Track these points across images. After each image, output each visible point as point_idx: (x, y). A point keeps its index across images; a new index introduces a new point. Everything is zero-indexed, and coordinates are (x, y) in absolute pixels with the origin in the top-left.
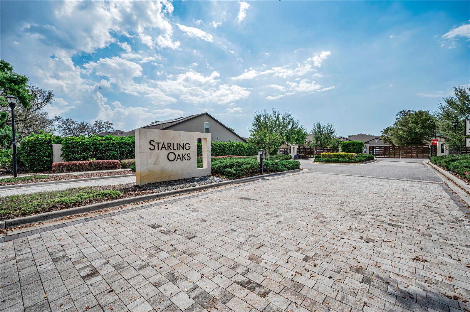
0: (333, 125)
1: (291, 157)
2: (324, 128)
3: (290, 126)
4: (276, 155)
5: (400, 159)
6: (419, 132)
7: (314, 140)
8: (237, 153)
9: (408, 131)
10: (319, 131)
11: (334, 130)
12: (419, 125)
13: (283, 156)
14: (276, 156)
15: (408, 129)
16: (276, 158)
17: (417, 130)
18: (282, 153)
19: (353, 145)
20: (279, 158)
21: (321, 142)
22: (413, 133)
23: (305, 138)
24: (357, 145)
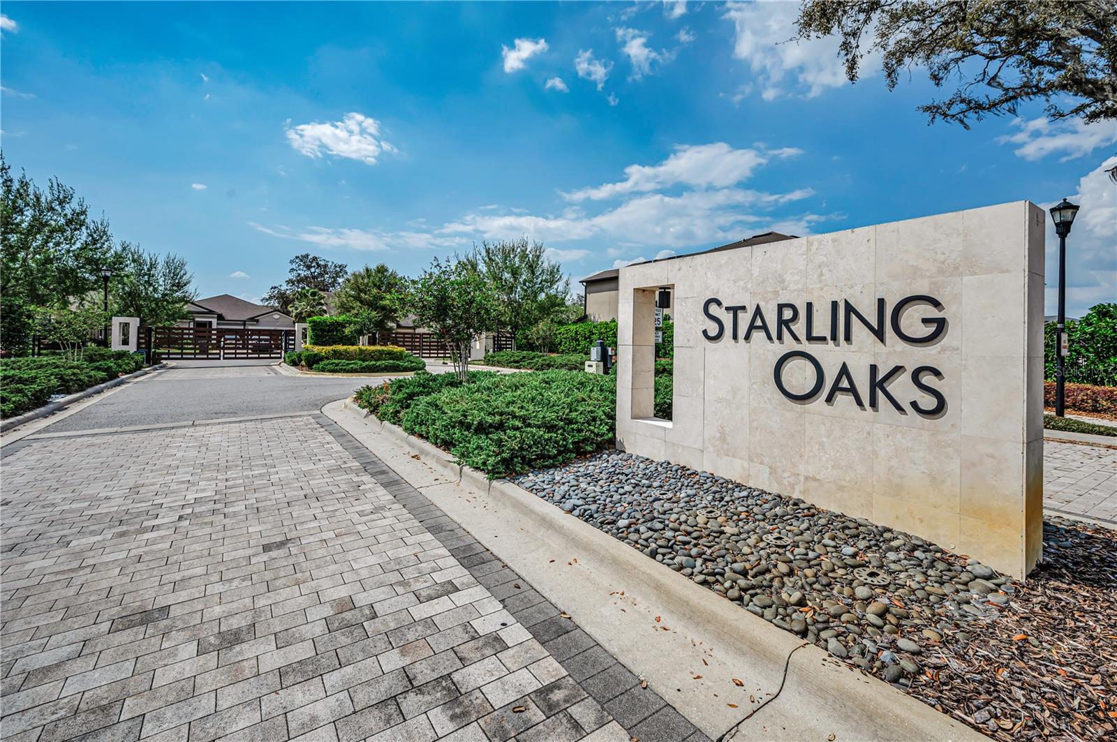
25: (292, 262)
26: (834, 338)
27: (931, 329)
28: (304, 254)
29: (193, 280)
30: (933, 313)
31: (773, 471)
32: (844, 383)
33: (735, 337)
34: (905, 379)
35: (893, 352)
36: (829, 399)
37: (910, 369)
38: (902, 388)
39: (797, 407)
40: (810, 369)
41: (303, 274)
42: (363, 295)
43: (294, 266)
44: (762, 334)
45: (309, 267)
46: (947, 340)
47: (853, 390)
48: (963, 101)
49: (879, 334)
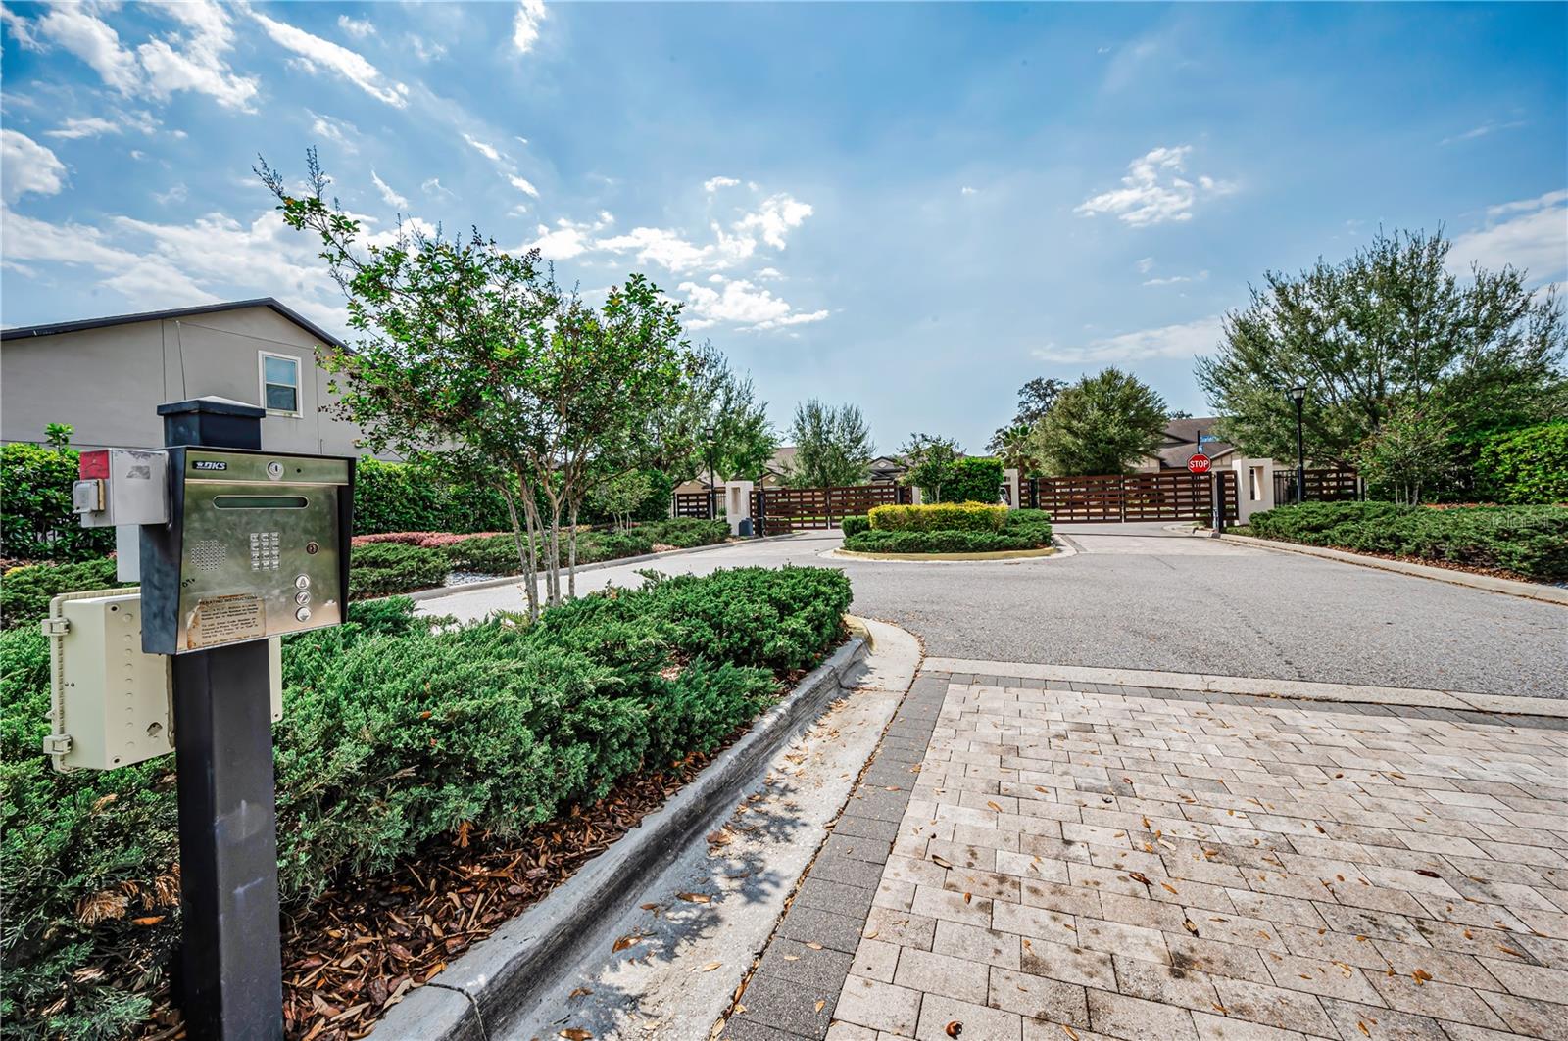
0: (861, 410)
1: (728, 530)
2: (831, 422)
3: (716, 406)
4: (663, 520)
5: (1124, 524)
6: (1117, 438)
7: (801, 462)
8: (465, 516)
9: (1087, 436)
10: (817, 434)
11: (864, 428)
12: (1117, 415)
13: (693, 526)
14: (660, 527)
15: (1088, 427)
16: (664, 536)
17: (1113, 430)
18: (688, 513)
19: (969, 476)
20: (677, 537)
21: (822, 469)
22: (1101, 441)
23: (767, 459)
24: (983, 474)
25: (1021, 392)
28: (1035, 379)
29: (870, 433)
41: (1033, 407)
42: (1075, 423)
43: (1024, 398)
45: (1042, 397)
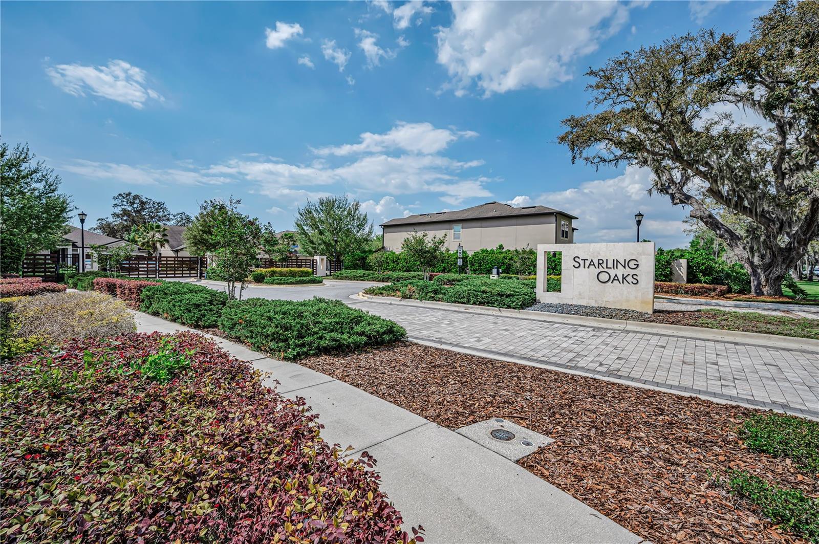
26: (613, 268)
27: (636, 266)
28: (126, 192)
30: (636, 263)
31: (596, 301)
32: (616, 278)
33: (584, 267)
34: (630, 276)
35: (628, 271)
36: (612, 282)
37: (631, 275)
38: (629, 279)
39: (603, 284)
40: (607, 276)
41: (126, 208)
43: (118, 202)
44: (593, 266)
45: (132, 203)
46: (639, 268)
47: (618, 280)
48: (599, 157)
49: (624, 267)
